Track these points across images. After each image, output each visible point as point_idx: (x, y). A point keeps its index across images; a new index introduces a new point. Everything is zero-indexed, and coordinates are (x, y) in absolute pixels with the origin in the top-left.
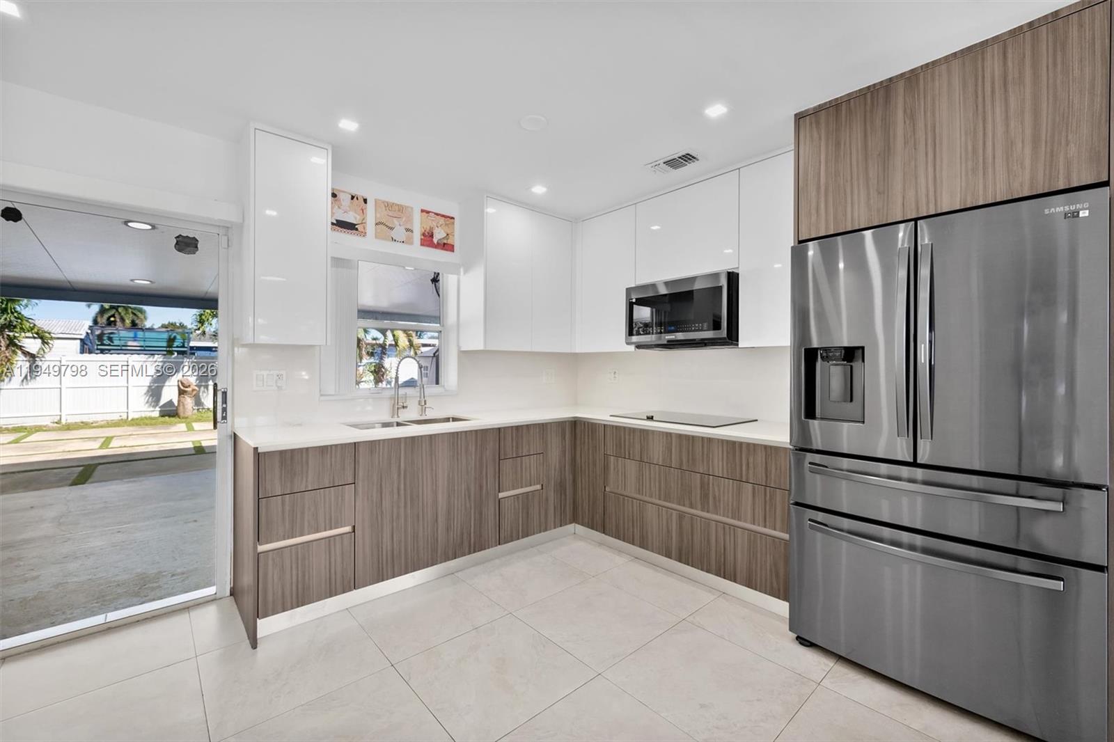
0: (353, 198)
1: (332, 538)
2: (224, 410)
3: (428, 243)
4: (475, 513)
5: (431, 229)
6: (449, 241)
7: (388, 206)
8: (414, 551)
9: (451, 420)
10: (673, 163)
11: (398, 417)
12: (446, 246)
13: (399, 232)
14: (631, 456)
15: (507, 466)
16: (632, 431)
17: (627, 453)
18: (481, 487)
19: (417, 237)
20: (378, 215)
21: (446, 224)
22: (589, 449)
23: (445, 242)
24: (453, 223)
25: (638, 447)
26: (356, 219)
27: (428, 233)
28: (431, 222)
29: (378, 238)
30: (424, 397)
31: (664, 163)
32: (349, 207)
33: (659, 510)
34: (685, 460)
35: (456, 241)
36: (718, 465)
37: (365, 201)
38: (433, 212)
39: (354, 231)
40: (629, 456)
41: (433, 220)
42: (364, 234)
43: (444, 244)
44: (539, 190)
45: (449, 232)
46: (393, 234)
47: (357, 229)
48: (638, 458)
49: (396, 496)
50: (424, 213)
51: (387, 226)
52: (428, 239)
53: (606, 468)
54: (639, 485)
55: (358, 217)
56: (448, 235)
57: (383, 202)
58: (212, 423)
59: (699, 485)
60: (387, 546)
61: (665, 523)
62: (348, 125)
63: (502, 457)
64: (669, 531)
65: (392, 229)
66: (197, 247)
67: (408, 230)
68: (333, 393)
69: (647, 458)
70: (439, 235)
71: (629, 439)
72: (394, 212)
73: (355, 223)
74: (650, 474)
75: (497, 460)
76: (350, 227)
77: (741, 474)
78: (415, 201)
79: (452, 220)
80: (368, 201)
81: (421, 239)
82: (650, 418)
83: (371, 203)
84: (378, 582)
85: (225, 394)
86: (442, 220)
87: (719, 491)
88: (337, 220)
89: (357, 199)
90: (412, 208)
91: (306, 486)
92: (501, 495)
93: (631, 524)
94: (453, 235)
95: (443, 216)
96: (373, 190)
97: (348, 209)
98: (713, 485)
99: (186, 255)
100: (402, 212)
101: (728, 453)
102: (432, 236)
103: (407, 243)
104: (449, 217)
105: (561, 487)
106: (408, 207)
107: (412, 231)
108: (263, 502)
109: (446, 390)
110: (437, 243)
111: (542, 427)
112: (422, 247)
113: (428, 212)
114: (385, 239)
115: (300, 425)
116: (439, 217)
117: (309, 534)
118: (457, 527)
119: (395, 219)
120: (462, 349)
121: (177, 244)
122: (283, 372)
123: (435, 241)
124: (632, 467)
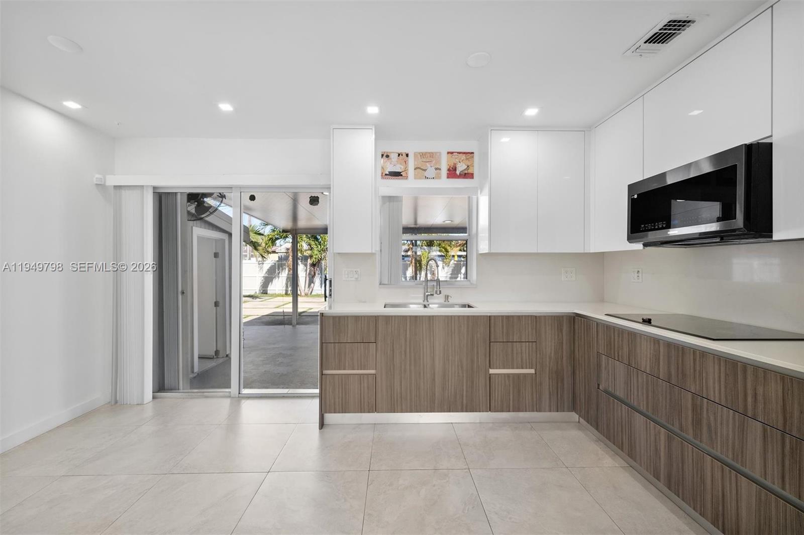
0: (399, 155)
1: (362, 376)
2: (330, 290)
3: (454, 176)
4: (467, 382)
5: (455, 164)
6: (470, 171)
7: (423, 155)
8: (417, 397)
9: (467, 306)
10: (660, 37)
11: (428, 301)
12: (467, 175)
13: (431, 172)
14: (620, 358)
15: (497, 348)
16: (621, 331)
17: (616, 355)
18: (472, 361)
19: (444, 172)
20: (416, 163)
21: (467, 159)
22: (584, 344)
23: (466, 172)
24: (473, 157)
25: (626, 350)
26: (401, 168)
27: (452, 168)
28: (454, 160)
29: (417, 179)
30: (440, 289)
31: (645, 42)
32: (397, 162)
33: (646, 424)
34: (673, 372)
35: (476, 171)
36: (714, 387)
37: (407, 155)
38: (456, 152)
39: (400, 177)
40: (618, 358)
41: (456, 158)
42: (407, 178)
43: (465, 174)
44: (531, 112)
45: (469, 164)
46: (426, 174)
47: (402, 175)
48: (626, 362)
49: (403, 356)
50: (449, 154)
51: (422, 169)
52: (452, 173)
53: (599, 365)
54: (627, 390)
55: (402, 167)
56: (468, 166)
57: (420, 153)
58: (324, 298)
59: (690, 406)
60: (397, 389)
61: (653, 438)
62: (373, 110)
63: (492, 340)
64: (657, 450)
65: (425, 170)
66: (318, 201)
67: (436, 169)
68: (387, 283)
69: (635, 363)
70: (461, 168)
71: (618, 341)
72: (428, 157)
73: (401, 171)
74: (638, 381)
75: (488, 342)
76: (397, 174)
77: (745, 406)
78: (442, 147)
79: (472, 155)
80: (409, 155)
81: (448, 174)
82: (648, 322)
83: (411, 156)
84: (391, 412)
85: (330, 281)
86: (463, 157)
87: (715, 419)
88: (389, 172)
89: (402, 155)
90: (440, 153)
91: (347, 340)
92: (492, 371)
93: (620, 429)
94: (473, 166)
95: (464, 153)
96: (412, 147)
97: (396, 163)
98: (707, 410)
99: (313, 207)
100: (433, 157)
101: (726, 375)
102: (455, 169)
103: (436, 178)
104: (469, 153)
105: (558, 376)
106: (437, 153)
107: (440, 169)
108: (324, 344)
109: (471, 284)
110: (460, 174)
111: (535, 320)
112: (448, 179)
113: (452, 153)
114: (420, 178)
115: (365, 302)
116: (461, 155)
117: (348, 370)
118: (451, 389)
119: (427, 163)
120: (480, 252)
121: (310, 201)
122: (358, 270)
123: (458, 172)
124: (620, 369)
